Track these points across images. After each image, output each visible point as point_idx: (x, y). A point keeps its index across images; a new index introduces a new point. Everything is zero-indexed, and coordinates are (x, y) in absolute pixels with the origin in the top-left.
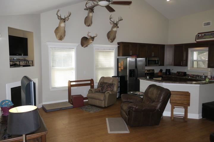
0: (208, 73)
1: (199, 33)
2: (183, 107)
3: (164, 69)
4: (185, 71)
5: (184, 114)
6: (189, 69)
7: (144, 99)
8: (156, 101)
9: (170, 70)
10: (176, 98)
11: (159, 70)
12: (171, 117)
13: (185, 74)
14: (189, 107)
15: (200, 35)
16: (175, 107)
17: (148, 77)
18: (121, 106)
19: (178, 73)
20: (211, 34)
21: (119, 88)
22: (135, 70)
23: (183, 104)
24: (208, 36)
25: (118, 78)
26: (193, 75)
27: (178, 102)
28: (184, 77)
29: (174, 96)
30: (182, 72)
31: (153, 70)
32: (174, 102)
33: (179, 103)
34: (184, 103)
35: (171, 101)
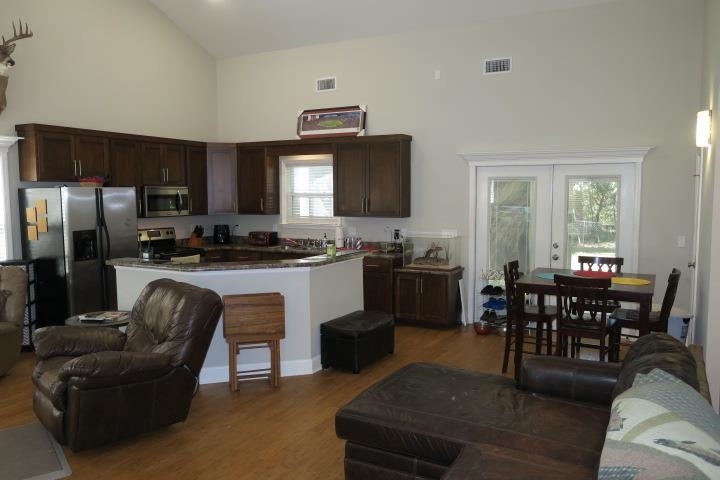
0: (334, 231)
1: (305, 112)
2: (266, 344)
3: (208, 225)
4: (275, 230)
5: (268, 365)
6: (284, 222)
7: (129, 335)
8: (171, 335)
9: (227, 227)
10: (243, 319)
11: (192, 230)
12: (230, 385)
13: (274, 239)
14: (282, 342)
15: (309, 118)
16: (240, 346)
17: (146, 255)
18: (33, 379)
19: (254, 235)
20: (339, 115)
21: (32, 287)
22: (98, 231)
23: (264, 333)
24: (330, 122)
25: (24, 267)
26: (297, 240)
27: (250, 330)
28: (272, 249)
29: (236, 311)
30: (264, 234)
31: (171, 231)
32: (237, 330)
33: (253, 334)
34: (268, 331)
35: (228, 331)
